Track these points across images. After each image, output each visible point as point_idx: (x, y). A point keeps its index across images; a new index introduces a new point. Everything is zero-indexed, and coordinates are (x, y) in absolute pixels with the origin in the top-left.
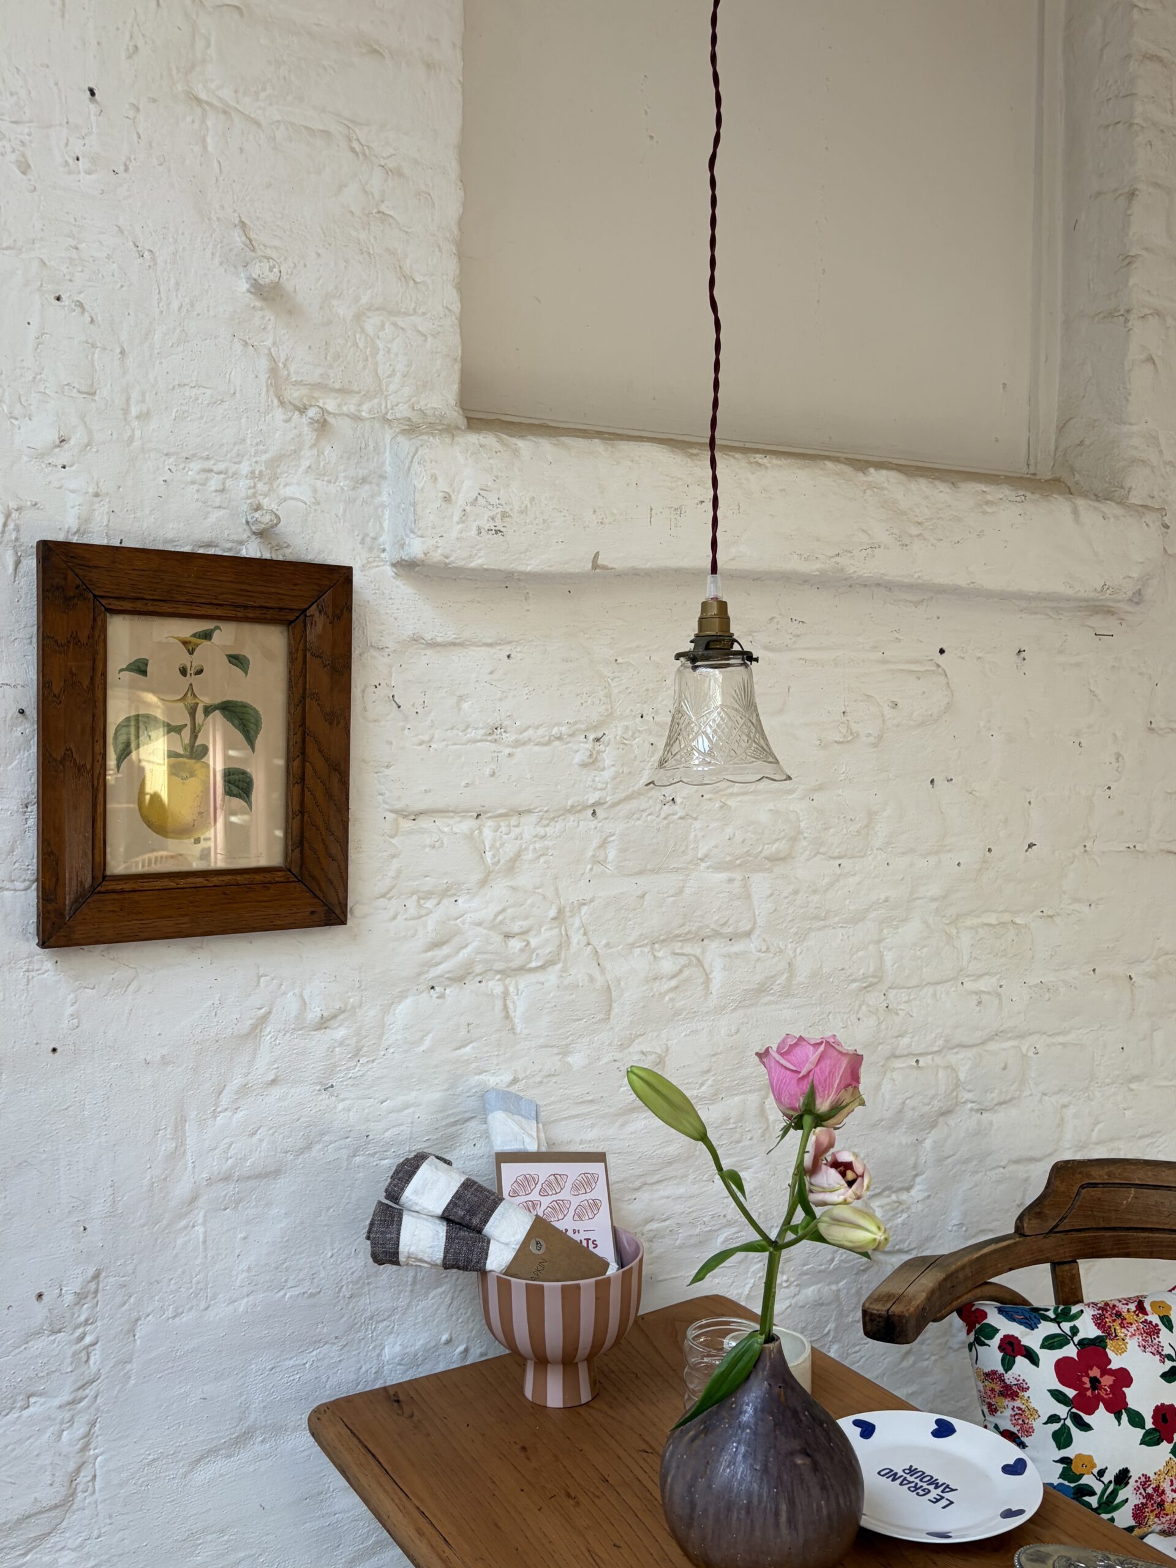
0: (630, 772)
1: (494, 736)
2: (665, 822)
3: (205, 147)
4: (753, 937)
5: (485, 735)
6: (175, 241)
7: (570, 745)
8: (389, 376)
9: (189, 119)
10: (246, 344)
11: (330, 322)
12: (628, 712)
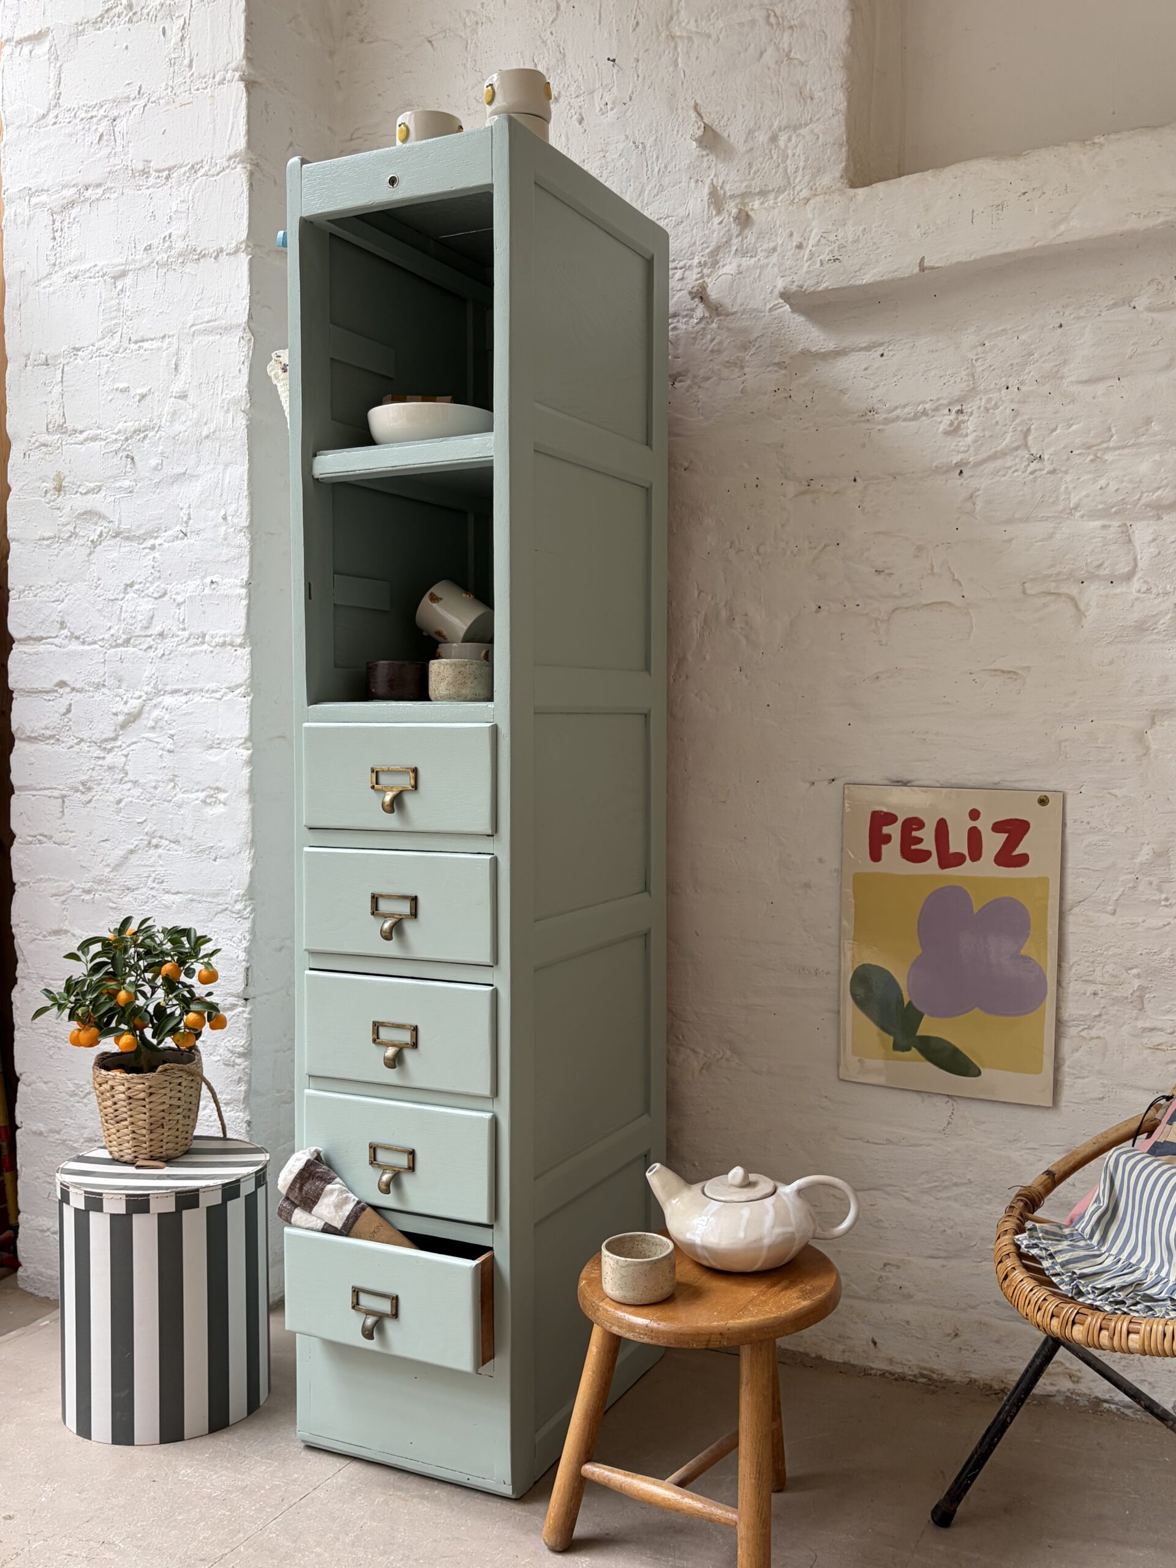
0: (991, 436)
1: (867, 417)
2: (1031, 476)
3: (676, 65)
4: (1135, 578)
5: (859, 416)
6: (656, 131)
7: (935, 418)
8: (795, 172)
9: (667, 53)
10: (697, 181)
11: (752, 149)
12: (992, 386)
